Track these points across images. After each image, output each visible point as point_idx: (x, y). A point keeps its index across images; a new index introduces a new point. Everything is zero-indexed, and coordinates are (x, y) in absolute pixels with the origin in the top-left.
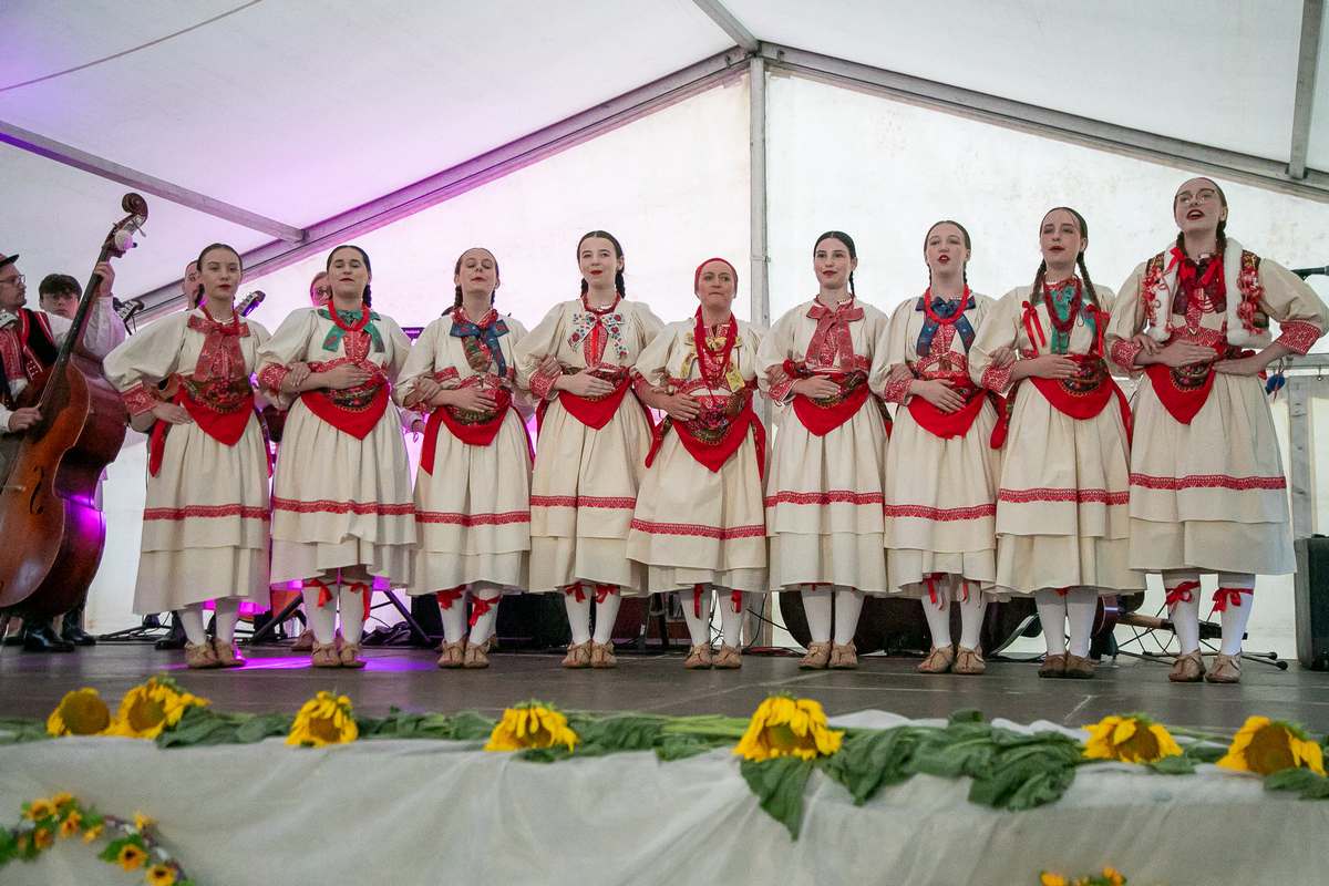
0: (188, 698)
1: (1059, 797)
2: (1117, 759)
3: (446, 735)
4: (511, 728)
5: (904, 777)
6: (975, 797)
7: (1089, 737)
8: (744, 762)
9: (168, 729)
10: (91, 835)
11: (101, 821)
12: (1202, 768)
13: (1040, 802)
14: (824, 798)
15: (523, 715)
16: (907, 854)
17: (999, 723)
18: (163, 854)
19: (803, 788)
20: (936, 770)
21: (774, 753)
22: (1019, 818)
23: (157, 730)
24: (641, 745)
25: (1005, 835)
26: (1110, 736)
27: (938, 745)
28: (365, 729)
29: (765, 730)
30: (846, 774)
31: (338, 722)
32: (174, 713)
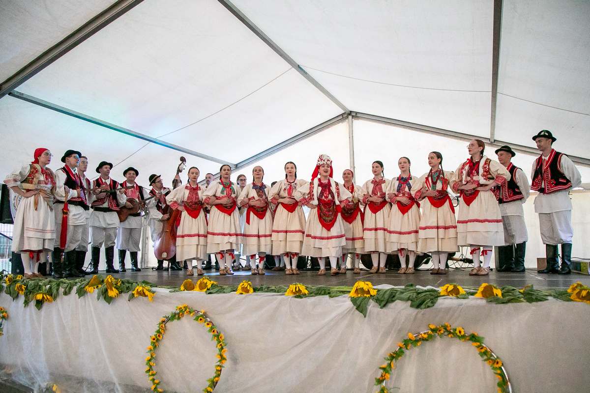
0: (212, 282)
1: (434, 305)
2: (449, 295)
3: (275, 292)
4: (292, 290)
5: (393, 301)
6: (412, 306)
7: (441, 290)
8: (351, 298)
9: (208, 289)
10: (192, 314)
11: (194, 311)
12: (471, 297)
13: (428, 307)
14: (372, 306)
15: (295, 286)
16: (394, 320)
17: (418, 287)
18: (209, 320)
19: (367, 304)
20: (401, 299)
21: (359, 295)
22: (423, 311)
23: (206, 289)
24: (325, 294)
25: (420, 315)
26: (447, 289)
27: (402, 293)
28: (255, 290)
29: (357, 289)
30: (378, 301)
31: (248, 288)
32: (209, 286)
